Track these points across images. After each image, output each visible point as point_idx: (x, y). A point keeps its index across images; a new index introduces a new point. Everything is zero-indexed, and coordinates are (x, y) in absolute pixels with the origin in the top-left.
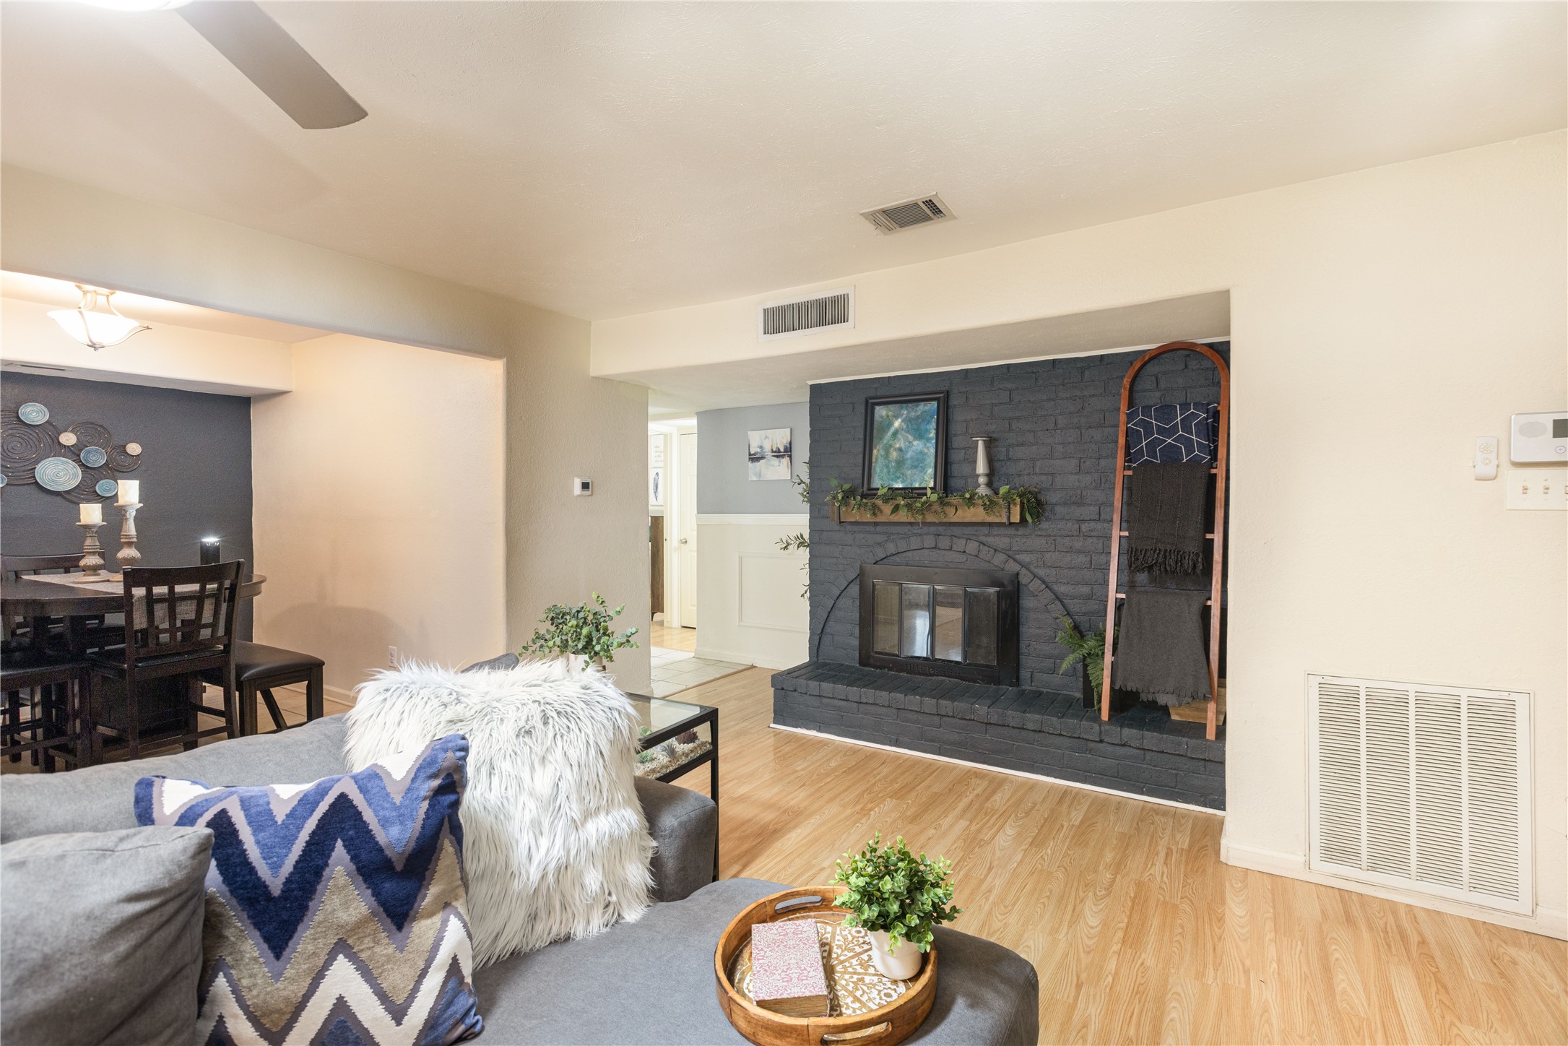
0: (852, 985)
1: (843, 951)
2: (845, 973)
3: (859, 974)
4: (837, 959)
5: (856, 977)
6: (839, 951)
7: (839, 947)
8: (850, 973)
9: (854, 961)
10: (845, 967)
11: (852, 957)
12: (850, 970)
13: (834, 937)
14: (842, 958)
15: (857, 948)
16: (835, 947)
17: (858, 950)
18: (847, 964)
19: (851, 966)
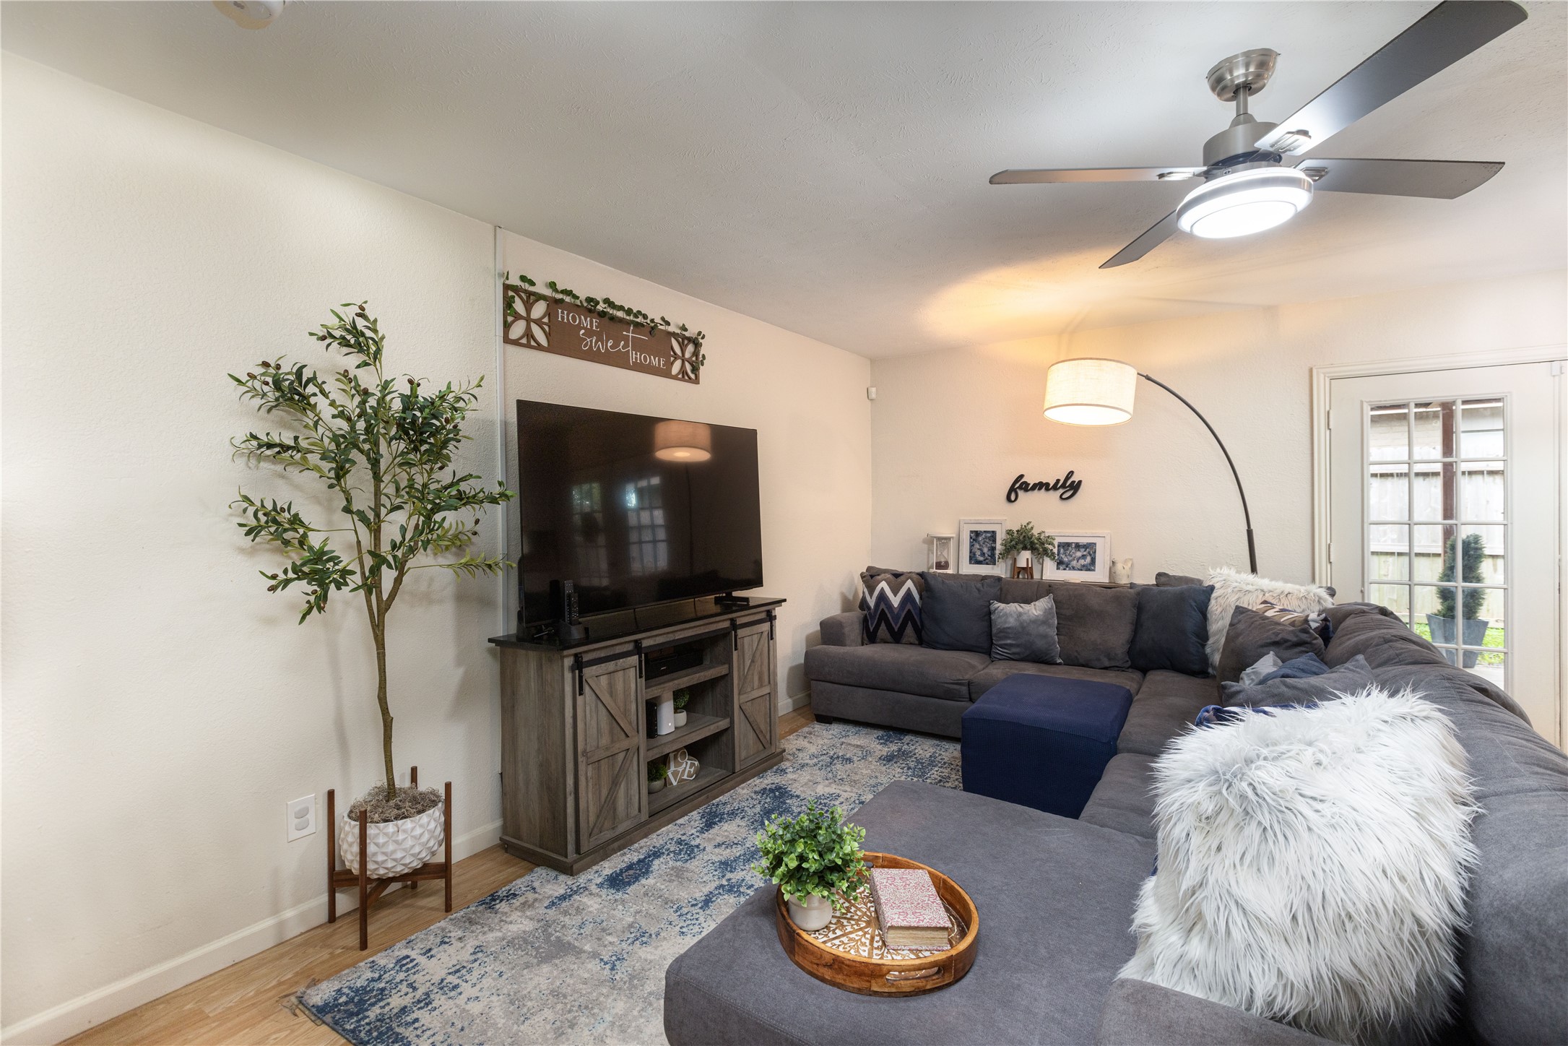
0: (852, 911)
1: (860, 939)
2: (858, 920)
3: (845, 918)
4: (866, 933)
5: (849, 916)
6: (863, 940)
7: (864, 944)
8: (854, 920)
9: (849, 929)
10: (858, 925)
11: (851, 933)
12: (853, 922)
13: (869, 954)
14: (860, 933)
15: (846, 942)
16: (868, 944)
17: (845, 939)
18: (856, 927)
19: (852, 925)
